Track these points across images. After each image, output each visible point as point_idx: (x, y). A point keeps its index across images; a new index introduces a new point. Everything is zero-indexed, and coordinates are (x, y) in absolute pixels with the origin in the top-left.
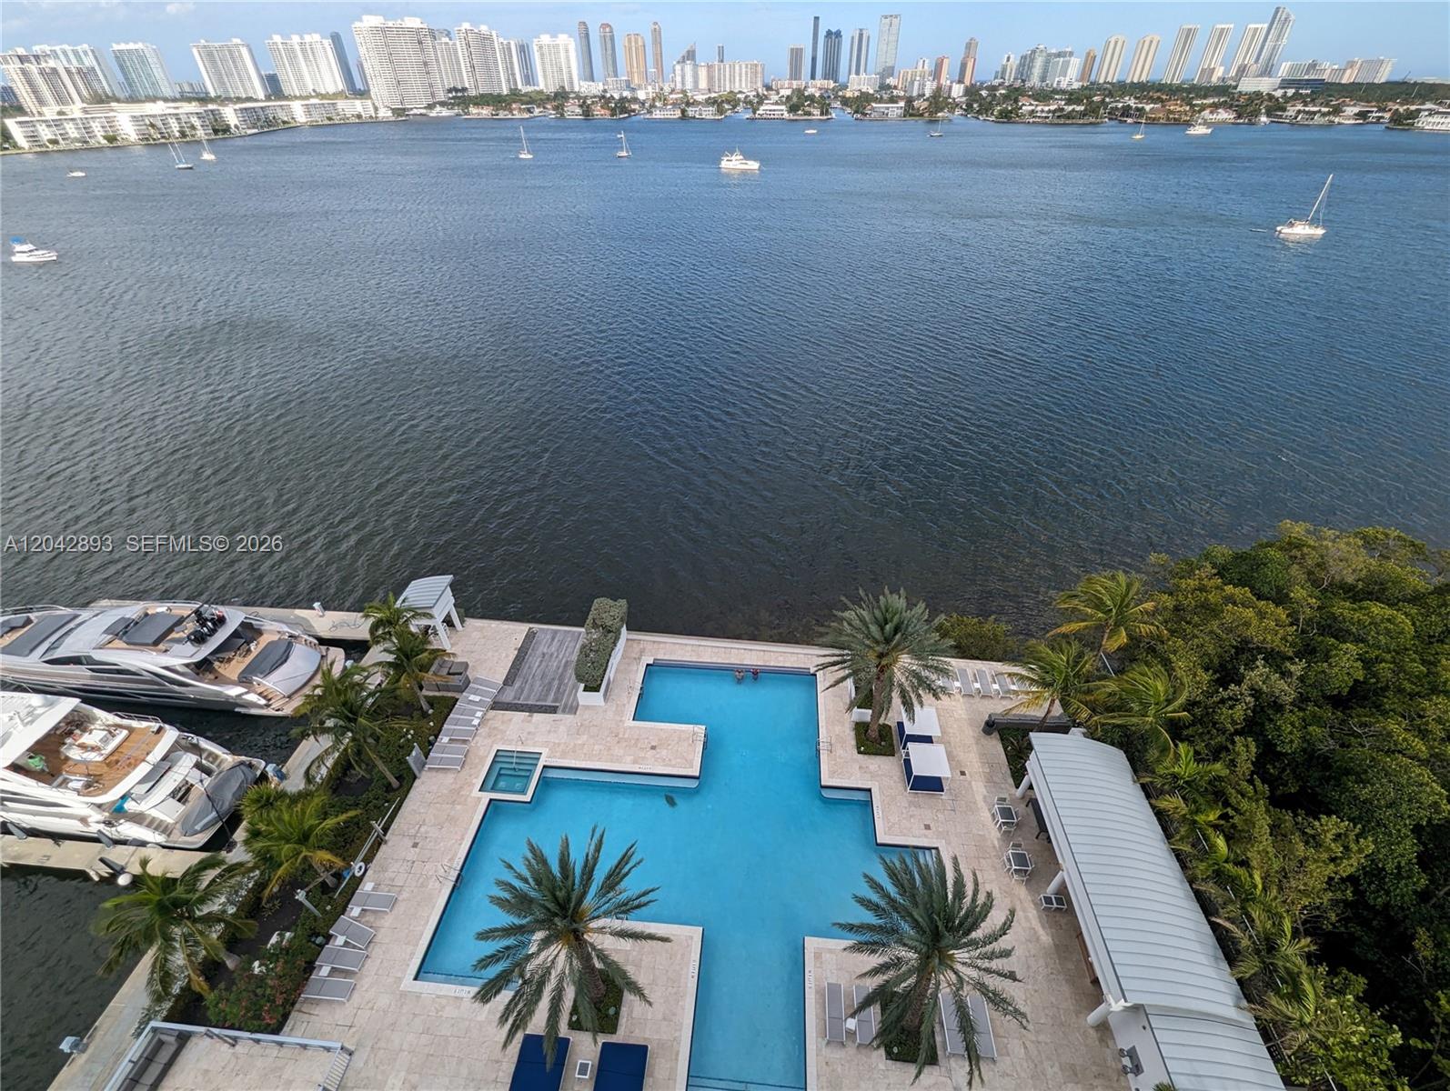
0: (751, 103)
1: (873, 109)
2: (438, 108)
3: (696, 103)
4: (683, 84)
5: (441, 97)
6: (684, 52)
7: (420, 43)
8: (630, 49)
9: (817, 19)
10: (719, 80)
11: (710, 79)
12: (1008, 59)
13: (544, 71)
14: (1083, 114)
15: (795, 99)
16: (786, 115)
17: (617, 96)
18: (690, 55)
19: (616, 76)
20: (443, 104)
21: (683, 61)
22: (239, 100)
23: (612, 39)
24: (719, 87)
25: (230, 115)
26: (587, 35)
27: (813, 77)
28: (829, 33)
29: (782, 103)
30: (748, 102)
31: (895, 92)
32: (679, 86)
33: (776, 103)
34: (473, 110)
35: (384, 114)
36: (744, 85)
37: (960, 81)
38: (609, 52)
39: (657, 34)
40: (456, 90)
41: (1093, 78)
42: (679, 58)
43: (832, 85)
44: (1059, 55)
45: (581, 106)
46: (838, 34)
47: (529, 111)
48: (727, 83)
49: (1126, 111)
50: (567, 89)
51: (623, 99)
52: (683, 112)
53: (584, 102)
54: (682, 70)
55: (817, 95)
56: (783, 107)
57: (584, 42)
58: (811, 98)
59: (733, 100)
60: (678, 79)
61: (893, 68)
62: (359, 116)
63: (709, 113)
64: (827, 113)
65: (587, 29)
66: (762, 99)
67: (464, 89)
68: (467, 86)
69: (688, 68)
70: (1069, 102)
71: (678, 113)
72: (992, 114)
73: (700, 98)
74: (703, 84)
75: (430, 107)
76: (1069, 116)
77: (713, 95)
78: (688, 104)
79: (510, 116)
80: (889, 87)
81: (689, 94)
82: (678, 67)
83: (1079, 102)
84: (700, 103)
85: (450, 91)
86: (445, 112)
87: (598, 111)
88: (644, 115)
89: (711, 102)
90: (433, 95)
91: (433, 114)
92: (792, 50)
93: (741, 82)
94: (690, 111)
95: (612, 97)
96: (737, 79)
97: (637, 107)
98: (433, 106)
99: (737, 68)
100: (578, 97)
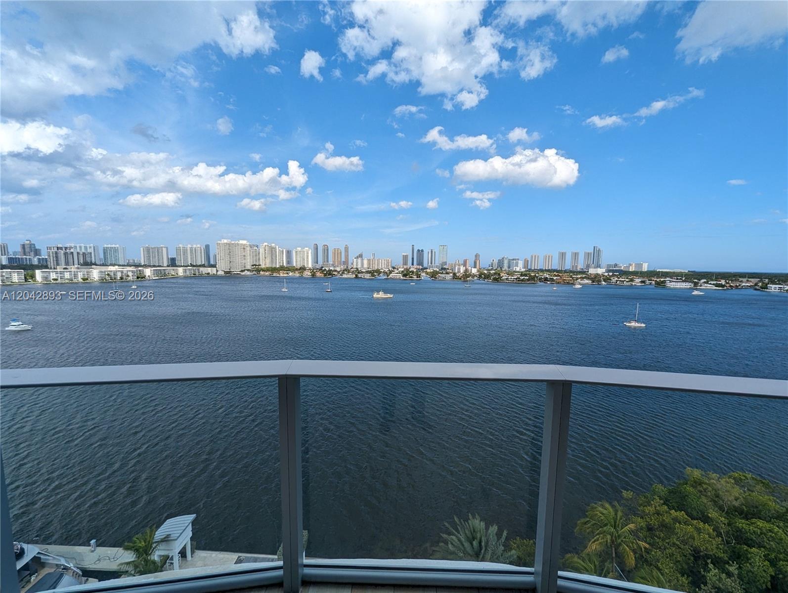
0: (386, 273)
1: (439, 276)
2: (246, 271)
3: (362, 272)
4: (357, 265)
5: (249, 267)
6: (358, 255)
7: (243, 249)
8: (335, 253)
9: (413, 245)
10: (373, 264)
11: (369, 264)
12: (493, 261)
13: (296, 260)
14: (528, 280)
15: (405, 272)
16: (402, 278)
17: (327, 269)
18: (361, 256)
19: (328, 262)
20: (248, 270)
21: (357, 258)
22: (154, 266)
23: (328, 250)
24: (373, 267)
25: (148, 272)
26: (317, 248)
27: (413, 264)
28: (419, 250)
29: (400, 273)
30: (385, 273)
31: (448, 271)
32: (355, 267)
33: (397, 273)
34: (262, 273)
35: (220, 273)
36: (383, 267)
37: (475, 267)
38: (326, 254)
39: (347, 249)
40: (255, 265)
41: (529, 268)
42: (356, 256)
43: (421, 267)
44: (513, 260)
45: (311, 272)
46: (422, 251)
47: (287, 273)
48: (376, 266)
49: (546, 279)
50: (306, 266)
51: (330, 270)
52: (356, 275)
53: (313, 271)
54: (357, 261)
55: (415, 271)
56: (401, 275)
57: (315, 251)
58: (413, 272)
59: (378, 272)
60: (355, 264)
61: (446, 262)
62: (208, 274)
63: (368, 276)
64: (419, 277)
65: (317, 246)
66: (391, 272)
67: (259, 265)
68: (261, 264)
69: (359, 260)
70: (521, 275)
71: (354, 276)
72: (490, 279)
73: (364, 271)
74: (366, 266)
75: (242, 271)
76: (522, 280)
77: (369, 270)
78: (359, 273)
79: (278, 275)
80: (445, 269)
81: (359, 269)
82: (355, 260)
83: (526, 275)
84: (364, 272)
85: (253, 266)
86: (248, 273)
87: (318, 274)
88: (339, 276)
89: (368, 272)
90: (244, 267)
91: (243, 273)
92: (403, 256)
93: (382, 265)
94: (360, 275)
95: (325, 270)
96: (380, 264)
97: (336, 273)
98: (244, 271)
99: (380, 261)
100: (310, 269)
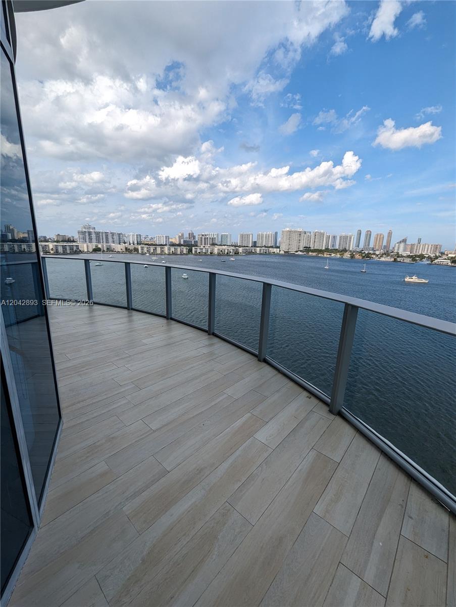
0: (431, 258)
2: (299, 252)
3: (402, 256)
4: (398, 250)
5: (301, 249)
6: (401, 239)
7: (300, 235)
8: (377, 238)
10: (416, 250)
11: (413, 249)
13: (340, 244)
16: (450, 264)
17: (366, 252)
18: (404, 241)
19: (369, 246)
20: (301, 251)
21: (400, 242)
22: (244, 246)
23: (370, 235)
24: (416, 252)
25: (241, 250)
26: (360, 234)
29: (449, 259)
30: (429, 258)
32: (396, 251)
33: (445, 259)
34: (310, 253)
35: (282, 252)
36: (429, 251)
38: (368, 239)
39: (390, 234)
40: (307, 247)
42: (398, 241)
45: (351, 254)
47: (330, 255)
48: (421, 251)
50: (347, 249)
51: (369, 253)
52: (395, 259)
53: (353, 253)
54: (399, 245)
56: (449, 261)
57: (358, 236)
59: (422, 257)
60: (396, 248)
62: (274, 253)
63: (408, 260)
65: (361, 232)
66: (437, 258)
67: (310, 247)
69: (402, 245)
71: (393, 259)
73: (405, 255)
74: (408, 250)
75: (297, 252)
77: (412, 254)
78: (398, 257)
79: (322, 256)
81: (400, 254)
82: (397, 245)
84: (405, 257)
85: (305, 248)
86: (301, 253)
87: (357, 256)
88: (377, 259)
89: (408, 256)
90: (299, 248)
91: (297, 253)
93: (428, 250)
94: (399, 259)
95: (364, 253)
96: (426, 249)
97: (374, 256)
98: (298, 251)
99: (427, 246)
100: (351, 251)
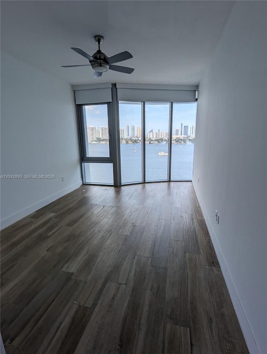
0: (166, 140)
3: (153, 140)
4: (150, 136)
5: (95, 139)
6: (150, 130)
7: (92, 130)
8: (138, 130)
9: (182, 124)
10: (159, 136)
15: (177, 140)
16: (175, 143)
18: (152, 131)
19: (134, 135)
20: (95, 141)
23: (134, 128)
24: (158, 137)
26: (128, 128)
27: (181, 135)
28: (185, 126)
32: (149, 137)
34: (101, 142)
36: (164, 137)
38: (133, 130)
40: (98, 138)
42: (149, 131)
43: (186, 136)
45: (126, 141)
46: (187, 126)
48: (160, 136)
50: (123, 138)
51: (136, 140)
52: (150, 142)
53: (127, 140)
54: (150, 134)
55: (183, 138)
56: (174, 141)
57: (128, 129)
58: (181, 139)
59: (162, 140)
60: (149, 135)
63: (156, 142)
64: (185, 143)
65: (128, 126)
68: (101, 137)
69: (151, 134)
71: (149, 143)
73: (154, 139)
74: (155, 136)
75: (92, 141)
77: (157, 139)
78: (151, 141)
81: (151, 139)
82: (149, 133)
87: (130, 142)
88: (140, 143)
90: (93, 139)
91: (93, 143)
92: (176, 130)
93: (164, 136)
94: (151, 142)
95: (133, 139)
96: (163, 135)
97: (139, 141)
98: (93, 141)
99: (163, 133)
100: (125, 139)
